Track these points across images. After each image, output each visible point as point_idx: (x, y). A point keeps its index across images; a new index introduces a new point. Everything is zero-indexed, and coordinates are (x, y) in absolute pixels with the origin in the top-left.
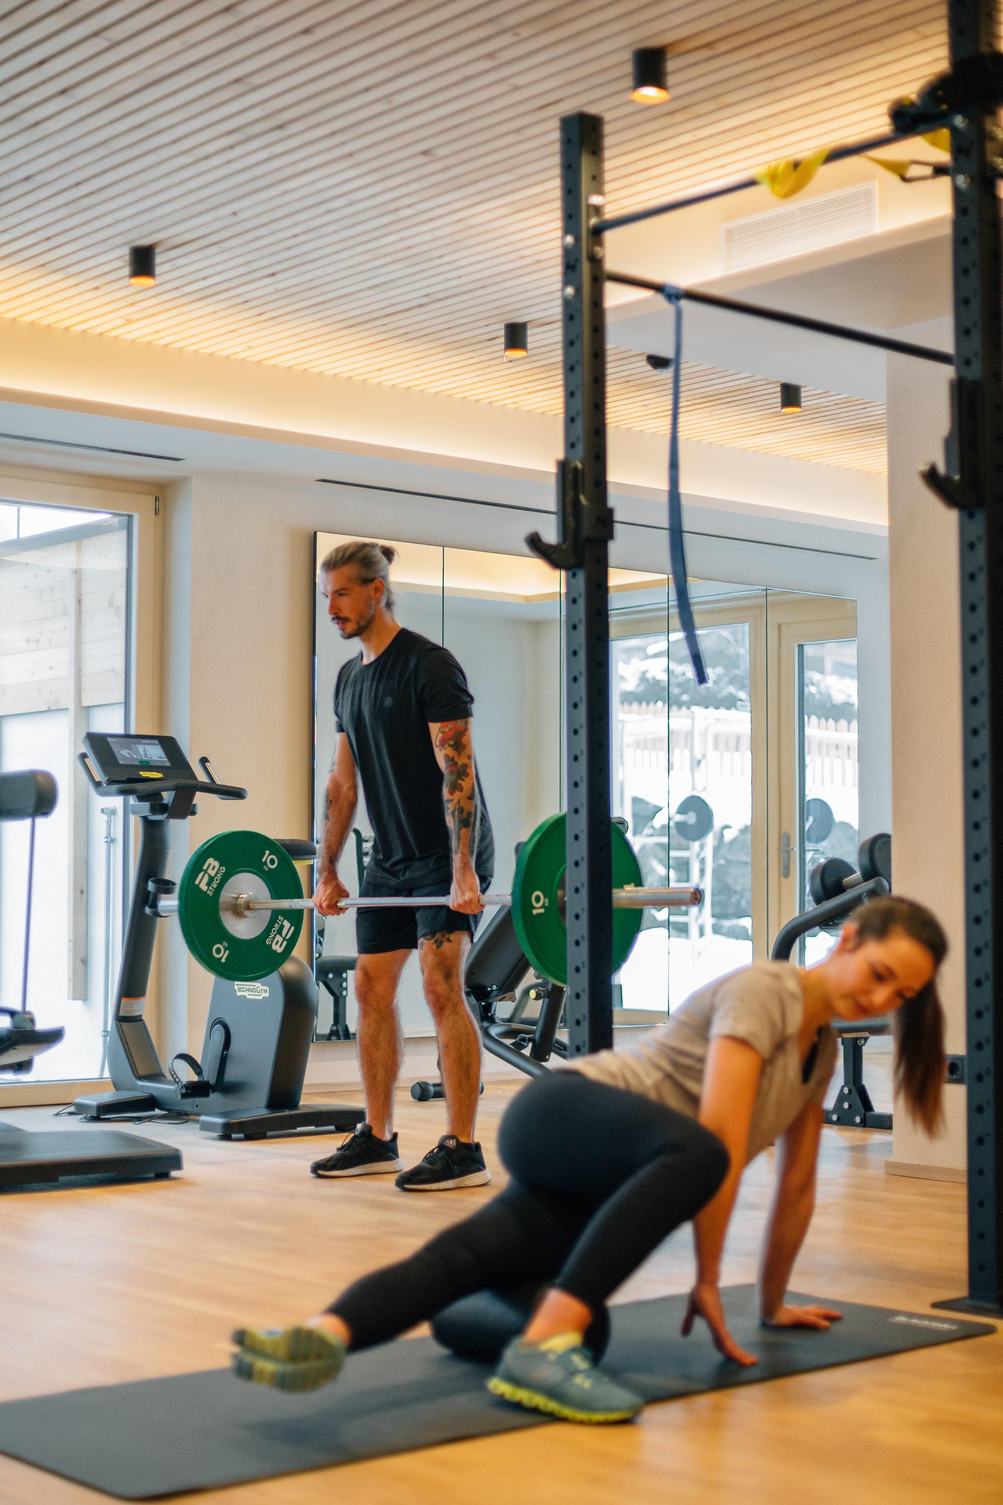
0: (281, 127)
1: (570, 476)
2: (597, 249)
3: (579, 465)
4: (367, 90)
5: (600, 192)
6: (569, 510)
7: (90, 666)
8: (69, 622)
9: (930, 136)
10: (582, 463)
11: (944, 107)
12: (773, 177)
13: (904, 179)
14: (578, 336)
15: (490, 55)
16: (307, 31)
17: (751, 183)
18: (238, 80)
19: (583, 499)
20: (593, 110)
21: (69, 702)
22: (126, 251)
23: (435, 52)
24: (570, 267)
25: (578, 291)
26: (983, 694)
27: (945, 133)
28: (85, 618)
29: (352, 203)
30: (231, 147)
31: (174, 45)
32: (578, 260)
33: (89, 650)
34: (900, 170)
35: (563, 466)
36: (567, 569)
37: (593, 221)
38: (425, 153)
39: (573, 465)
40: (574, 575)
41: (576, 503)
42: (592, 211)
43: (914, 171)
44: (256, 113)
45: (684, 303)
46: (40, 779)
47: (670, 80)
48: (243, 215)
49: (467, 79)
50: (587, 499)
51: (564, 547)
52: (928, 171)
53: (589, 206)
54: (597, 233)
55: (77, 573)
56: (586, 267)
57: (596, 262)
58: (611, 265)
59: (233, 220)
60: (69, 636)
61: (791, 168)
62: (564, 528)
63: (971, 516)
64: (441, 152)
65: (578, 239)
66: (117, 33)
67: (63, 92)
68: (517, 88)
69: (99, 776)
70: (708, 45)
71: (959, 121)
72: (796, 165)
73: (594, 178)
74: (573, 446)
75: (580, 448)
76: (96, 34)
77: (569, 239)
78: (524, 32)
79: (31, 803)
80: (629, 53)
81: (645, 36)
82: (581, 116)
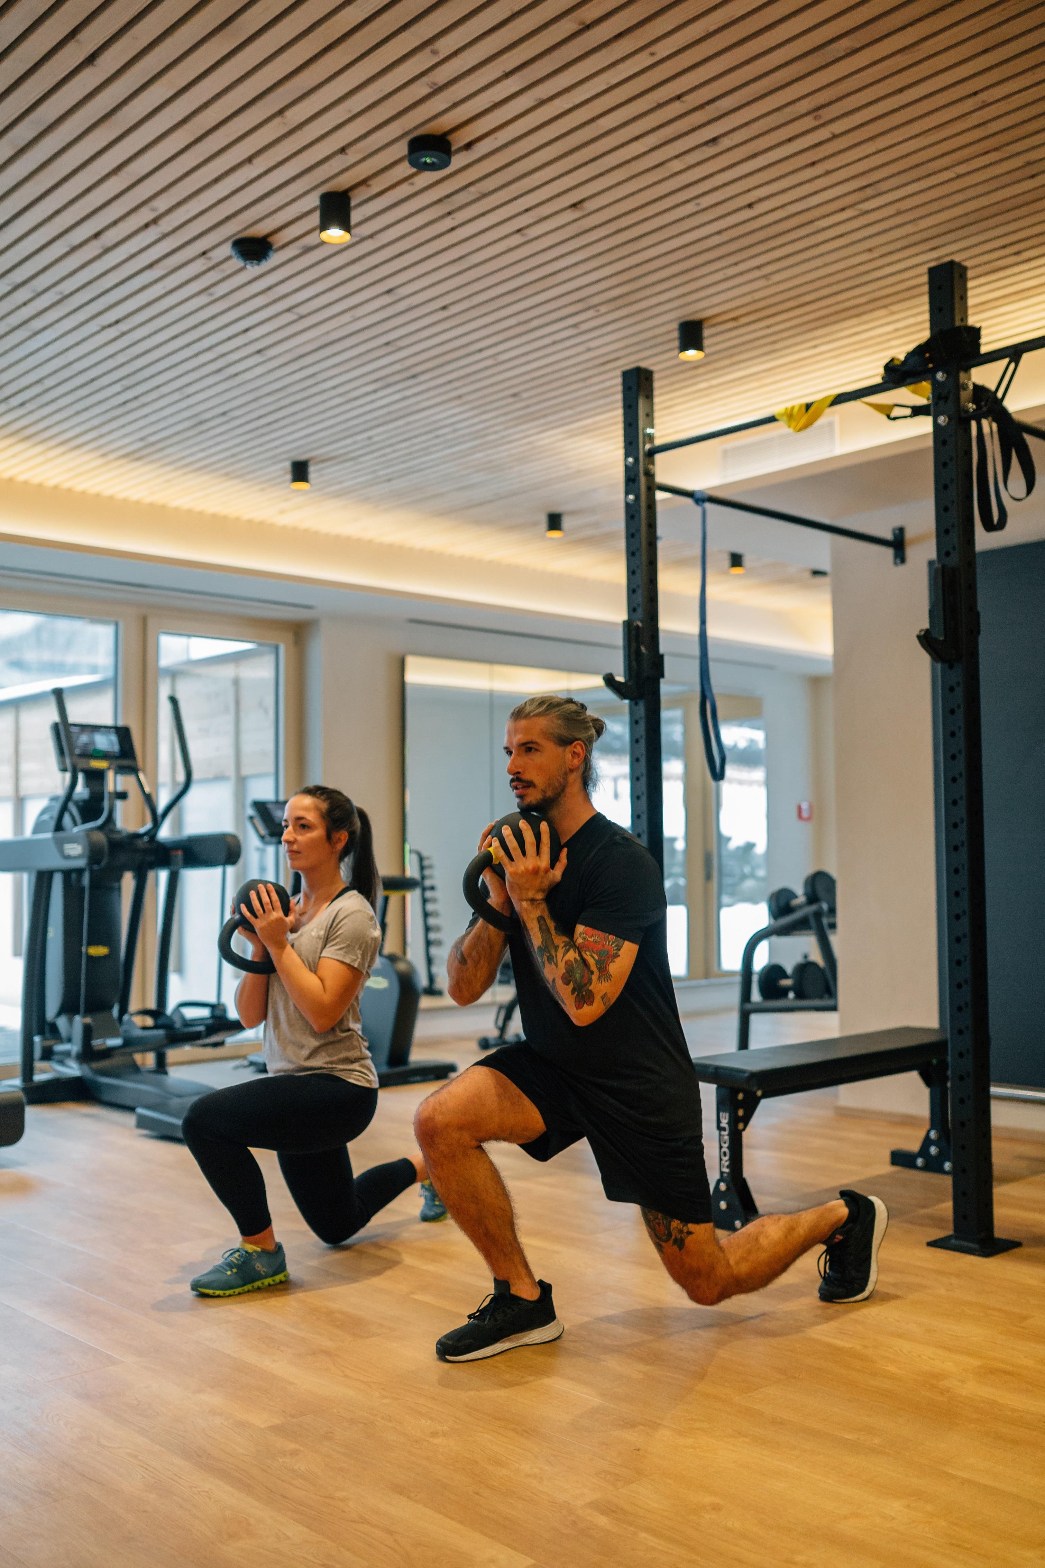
0: (414, 377)
1: (634, 633)
2: (651, 467)
3: (640, 624)
4: (480, 350)
5: (652, 427)
6: (633, 658)
7: (247, 748)
8: (230, 717)
9: (912, 387)
10: (642, 622)
11: (930, 366)
12: (790, 415)
13: (889, 417)
14: (638, 530)
15: (575, 326)
16: (444, 308)
17: (772, 419)
18: (387, 344)
19: (643, 649)
20: (643, 364)
21: (231, 772)
22: (288, 465)
23: (535, 323)
24: (631, 480)
25: (637, 498)
26: (961, 798)
27: (926, 386)
28: (243, 715)
29: (455, 431)
30: (375, 391)
31: (346, 318)
32: (637, 475)
33: (245, 737)
34: (886, 411)
35: (628, 625)
36: (631, 699)
37: (648, 447)
38: (514, 395)
39: (635, 624)
40: (636, 704)
41: (638, 651)
42: (647, 439)
43: (896, 412)
44: (398, 367)
45: (708, 506)
46: (229, 839)
47: (706, 342)
48: (376, 439)
49: (554, 343)
50: (647, 649)
51: (630, 683)
52: (908, 412)
53: (645, 435)
54: (651, 454)
55: (236, 682)
56: (643, 479)
57: (650, 475)
58: (660, 479)
59: (368, 442)
60: (231, 727)
61: (804, 410)
62: (630, 670)
63: (951, 667)
64: (525, 395)
65: (636, 460)
66: (303, 310)
67: (259, 352)
68: (589, 350)
69: (263, 831)
70: (734, 319)
71: (940, 376)
72: (808, 406)
73: (648, 415)
74: (634, 610)
75: (640, 612)
76: (289, 310)
77: (631, 460)
78: (603, 309)
79: (223, 856)
80: (675, 325)
81: (691, 312)
82: (638, 370)
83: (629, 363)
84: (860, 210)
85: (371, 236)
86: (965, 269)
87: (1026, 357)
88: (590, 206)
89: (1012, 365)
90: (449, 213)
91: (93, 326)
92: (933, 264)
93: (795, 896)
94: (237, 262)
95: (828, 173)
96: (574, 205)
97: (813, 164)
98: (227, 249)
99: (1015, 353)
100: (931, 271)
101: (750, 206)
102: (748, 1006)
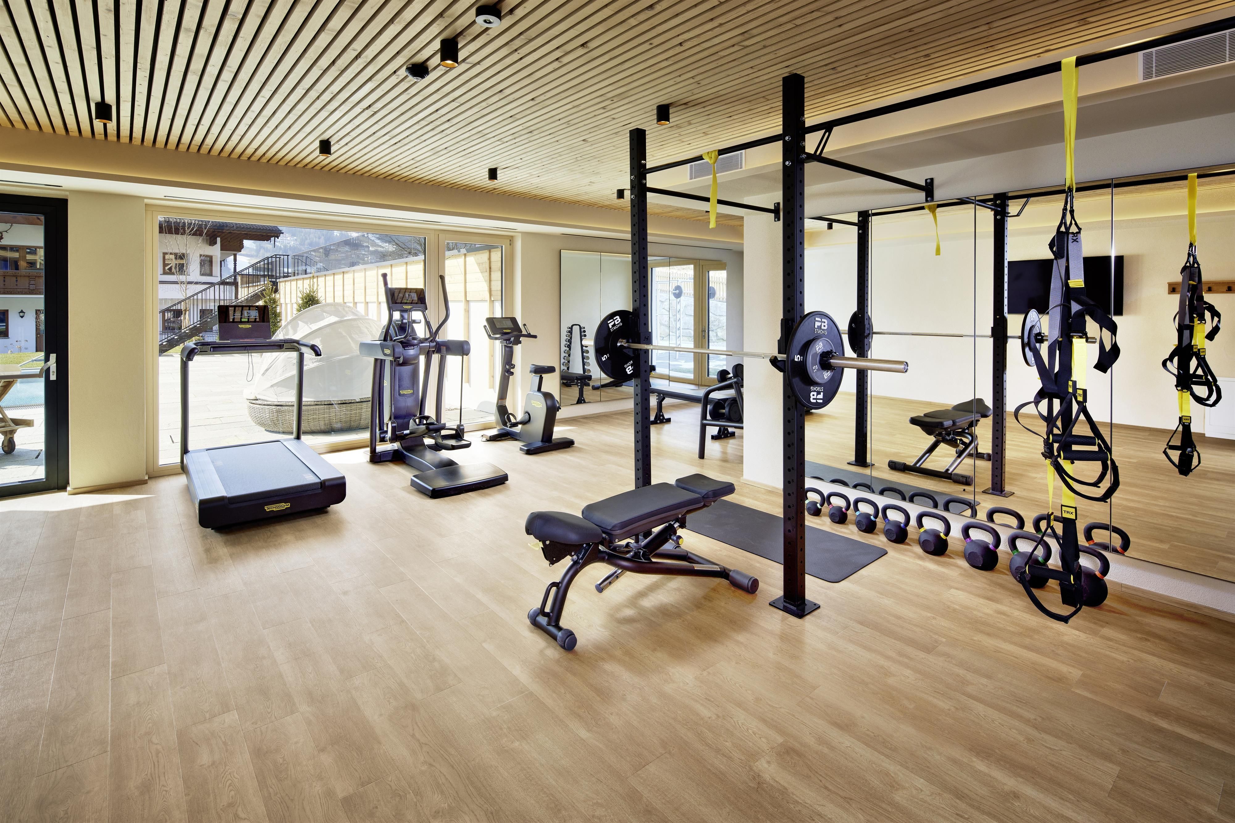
2: (646, 180)
4: (559, 120)
5: (645, 160)
7: (494, 288)
15: (603, 108)
20: (641, 127)
22: (487, 170)
24: (633, 187)
37: (643, 169)
42: (642, 166)
53: (641, 164)
54: (645, 173)
57: (645, 184)
68: (614, 119)
77: (633, 177)
79: (461, 351)
80: (655, 107)
81: (663, 100)
82: (638, 130)
83: (633, 126)
84: (743, 46)
85: (479, 63)
86: (804, 77)
87: (835, 129)
88: (592, 45)
89: (827, 134)
90: (516, 50)
91: (358, 110)
92: (787, 75)
93: (729, 374)
94: (412, 79)
95: (721, 25)
96: (583, 45)
97: (712, 19)
98: (403, 72)
99: (828, 127)
100: (785, 79)
101: (681, 44)
102: (705, 422)
